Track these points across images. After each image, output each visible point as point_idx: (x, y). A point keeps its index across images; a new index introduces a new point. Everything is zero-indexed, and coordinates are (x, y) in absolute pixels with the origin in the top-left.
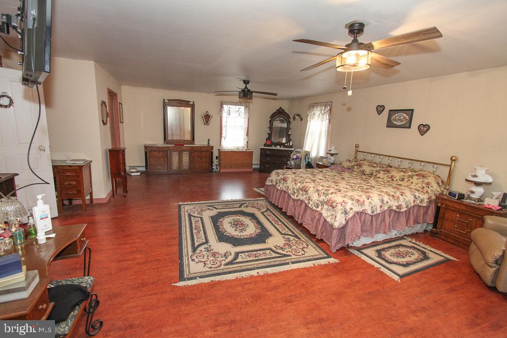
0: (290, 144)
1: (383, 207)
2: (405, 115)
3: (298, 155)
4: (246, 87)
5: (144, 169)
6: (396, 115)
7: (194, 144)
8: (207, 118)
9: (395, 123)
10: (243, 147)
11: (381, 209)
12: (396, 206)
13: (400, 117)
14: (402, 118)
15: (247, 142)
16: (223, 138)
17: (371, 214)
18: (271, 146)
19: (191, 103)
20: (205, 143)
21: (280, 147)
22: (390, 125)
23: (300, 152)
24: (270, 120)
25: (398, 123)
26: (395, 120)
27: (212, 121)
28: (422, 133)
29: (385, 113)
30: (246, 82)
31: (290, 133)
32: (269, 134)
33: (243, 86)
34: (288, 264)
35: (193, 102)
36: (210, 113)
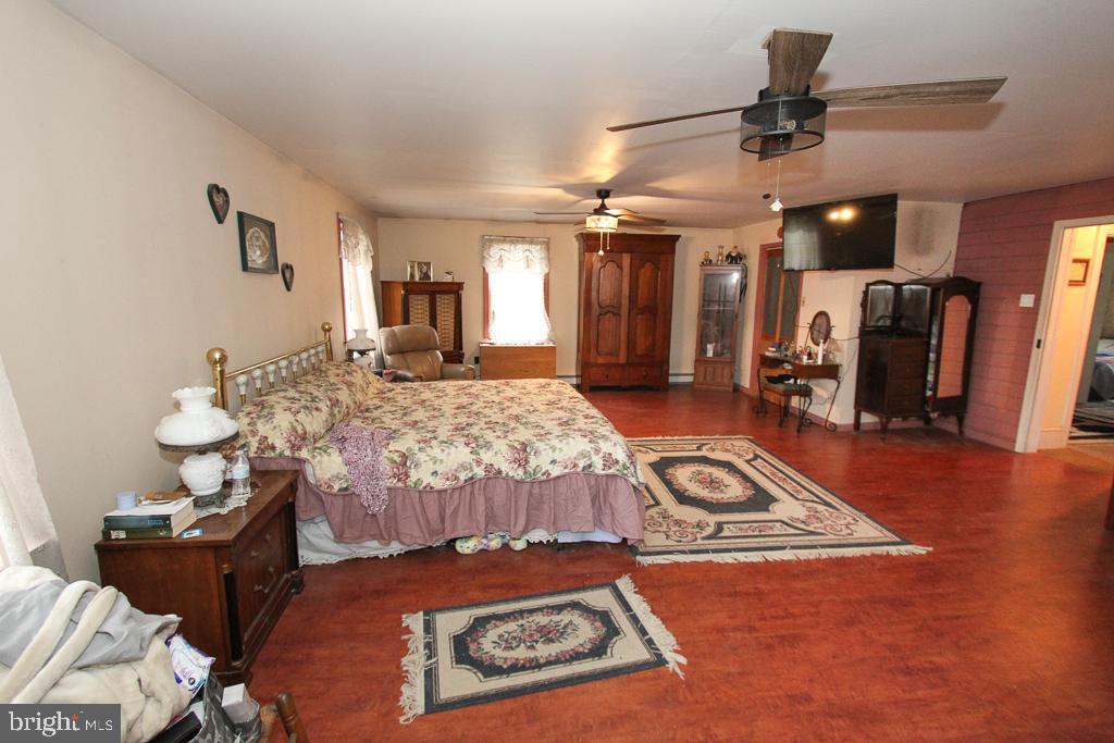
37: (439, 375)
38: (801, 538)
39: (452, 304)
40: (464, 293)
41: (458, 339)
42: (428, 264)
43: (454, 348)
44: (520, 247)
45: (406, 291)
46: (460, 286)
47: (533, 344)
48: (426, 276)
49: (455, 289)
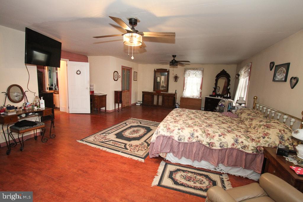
0: (227, 95)
1: (191, 139)
3: (223, 103)
4: (174, 59)
5: (141, 102)
7: (168, 92)
8: (176, 78)
10: (197, 96)
11: (189, 140)
12: (207, 142)
15: (201, 93)
16: (184, 90)
17: (178, 141)
18: (215, 96)
19: (168, 70)
20: (174, 92)
21: (221, 97)
23: (225, 101)
24: (216, 79)
27: (179, 80)
30: (174, 56)
31: (228, 88)
32: (214, 88)
33: (173, 58)
34: (119, 151)
35: (169, 70)
36: (178, 75)
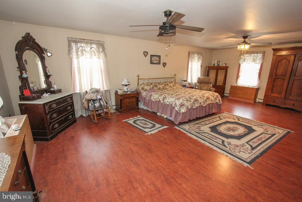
2: (157, 58)
6: (154, 58)
9: (154, 62)
13: (155, 59)
14: (156, 59)
22: (152, 63)
25: (155, 62)
26: (153, 60)
28: (164, 66)
29: (149, 56)
37: (209, 90)
38: (220, 145)
39: (224, 72)
40: (228, 70)
41: (224, 82)
42: (220, 62)
43: (223, 84)
44: (253, 55)
45: (209, 69)
46: (228, 67)
47: (250, 87)
48: (219, 65)
49: (226, 69)
